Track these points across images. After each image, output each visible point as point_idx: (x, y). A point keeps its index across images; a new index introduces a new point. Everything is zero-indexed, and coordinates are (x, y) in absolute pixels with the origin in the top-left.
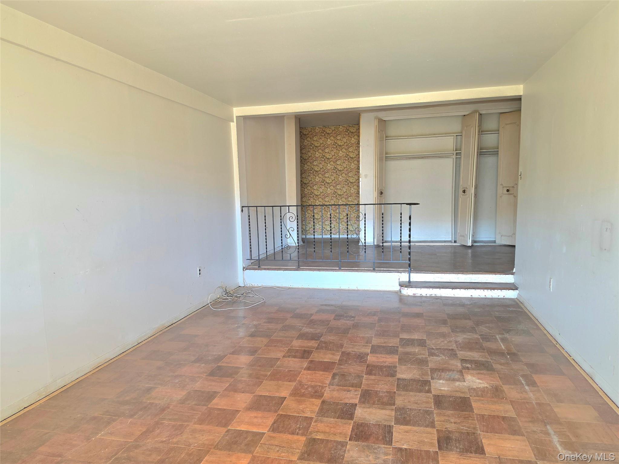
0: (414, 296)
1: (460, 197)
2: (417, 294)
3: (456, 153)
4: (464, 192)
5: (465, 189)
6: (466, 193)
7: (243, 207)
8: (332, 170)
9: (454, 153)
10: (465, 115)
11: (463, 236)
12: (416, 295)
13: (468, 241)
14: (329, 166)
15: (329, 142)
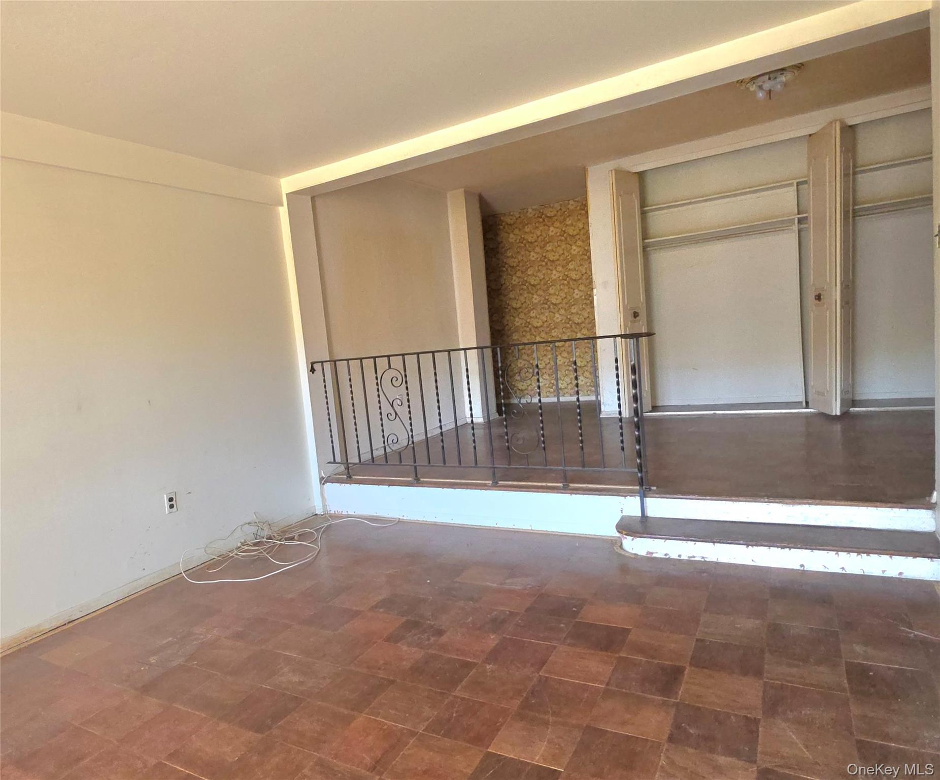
0: (650, 559)
1: (812, 311)
2: (657, 553)
3: (798, 218)
4: (818, 297)
5: (821, 292)
6: (822, 300)
7: (313, 364)
8: (561, 280)
9: (794, 219)
10: (810, 135)
11: (823, 394)
12: (654, 555)
13: (834, 405)
14: (555, 275)
15: (552, 231)
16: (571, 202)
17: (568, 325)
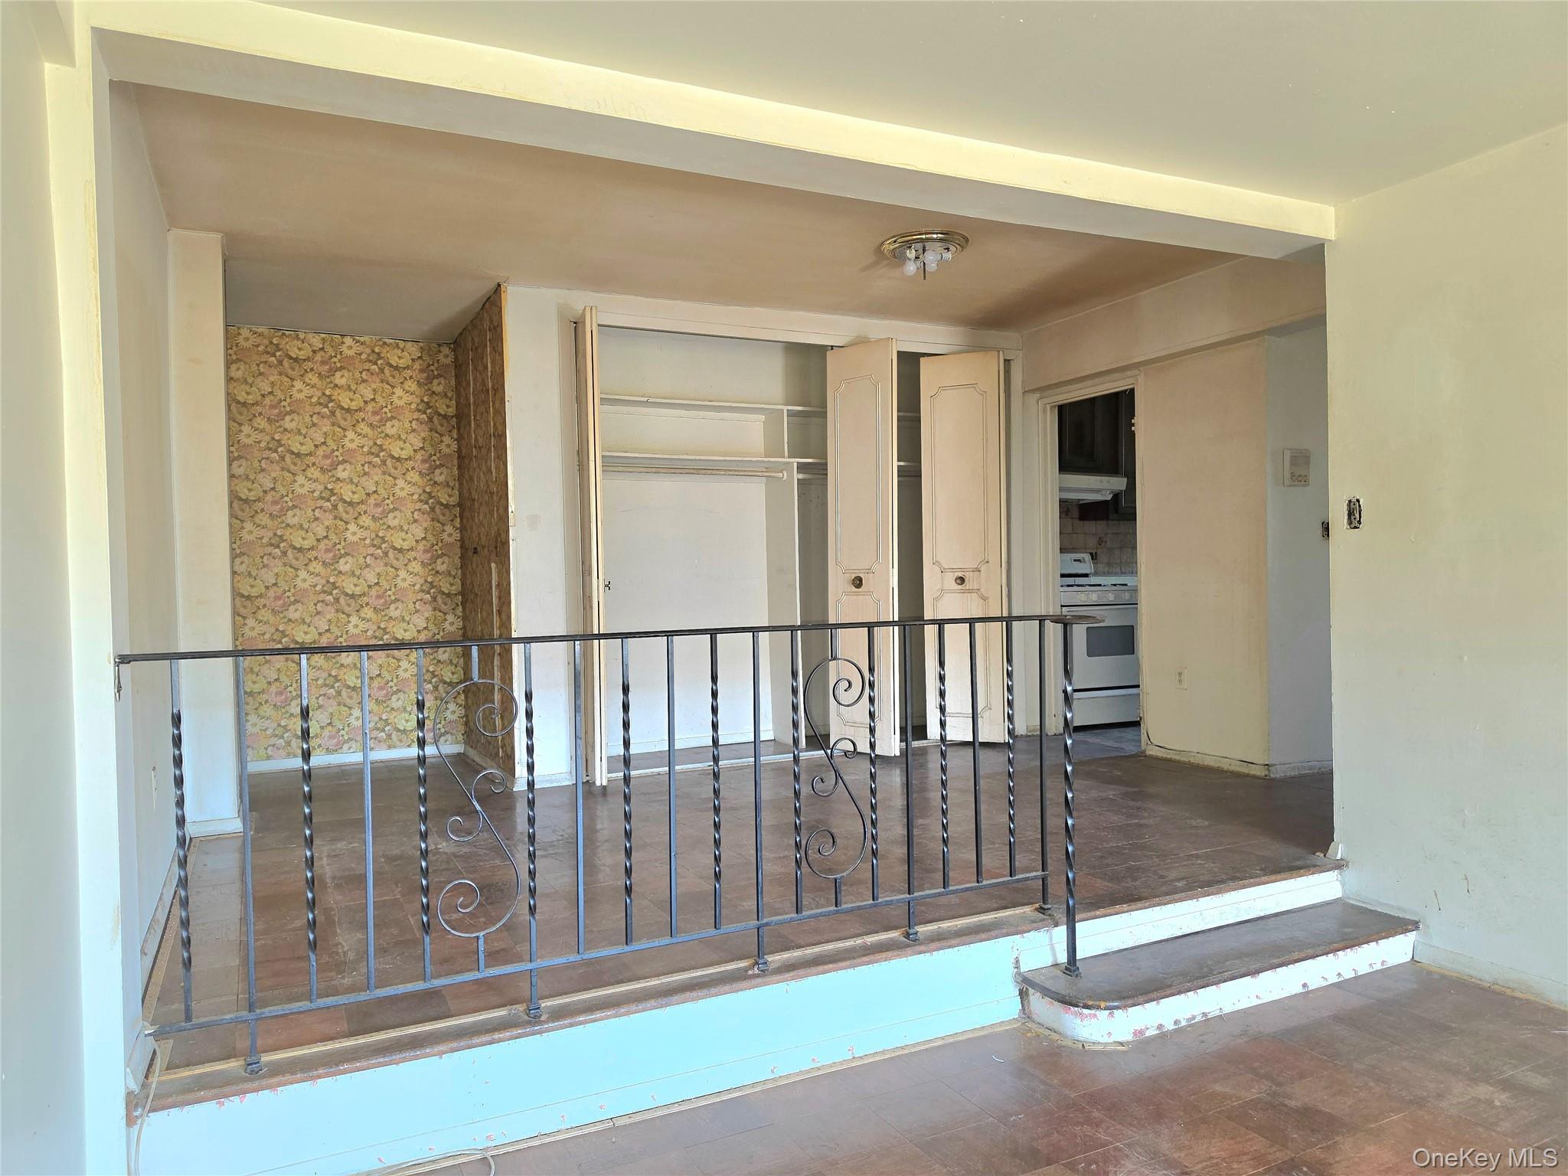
1: (837, 601)
3: (799, 464)
4: (856, 583)
5: (861, 575)
6: (865, 587)
8: (315, 499)
9: (790, 463)
16: (348, 341)
17: (330, 598)
